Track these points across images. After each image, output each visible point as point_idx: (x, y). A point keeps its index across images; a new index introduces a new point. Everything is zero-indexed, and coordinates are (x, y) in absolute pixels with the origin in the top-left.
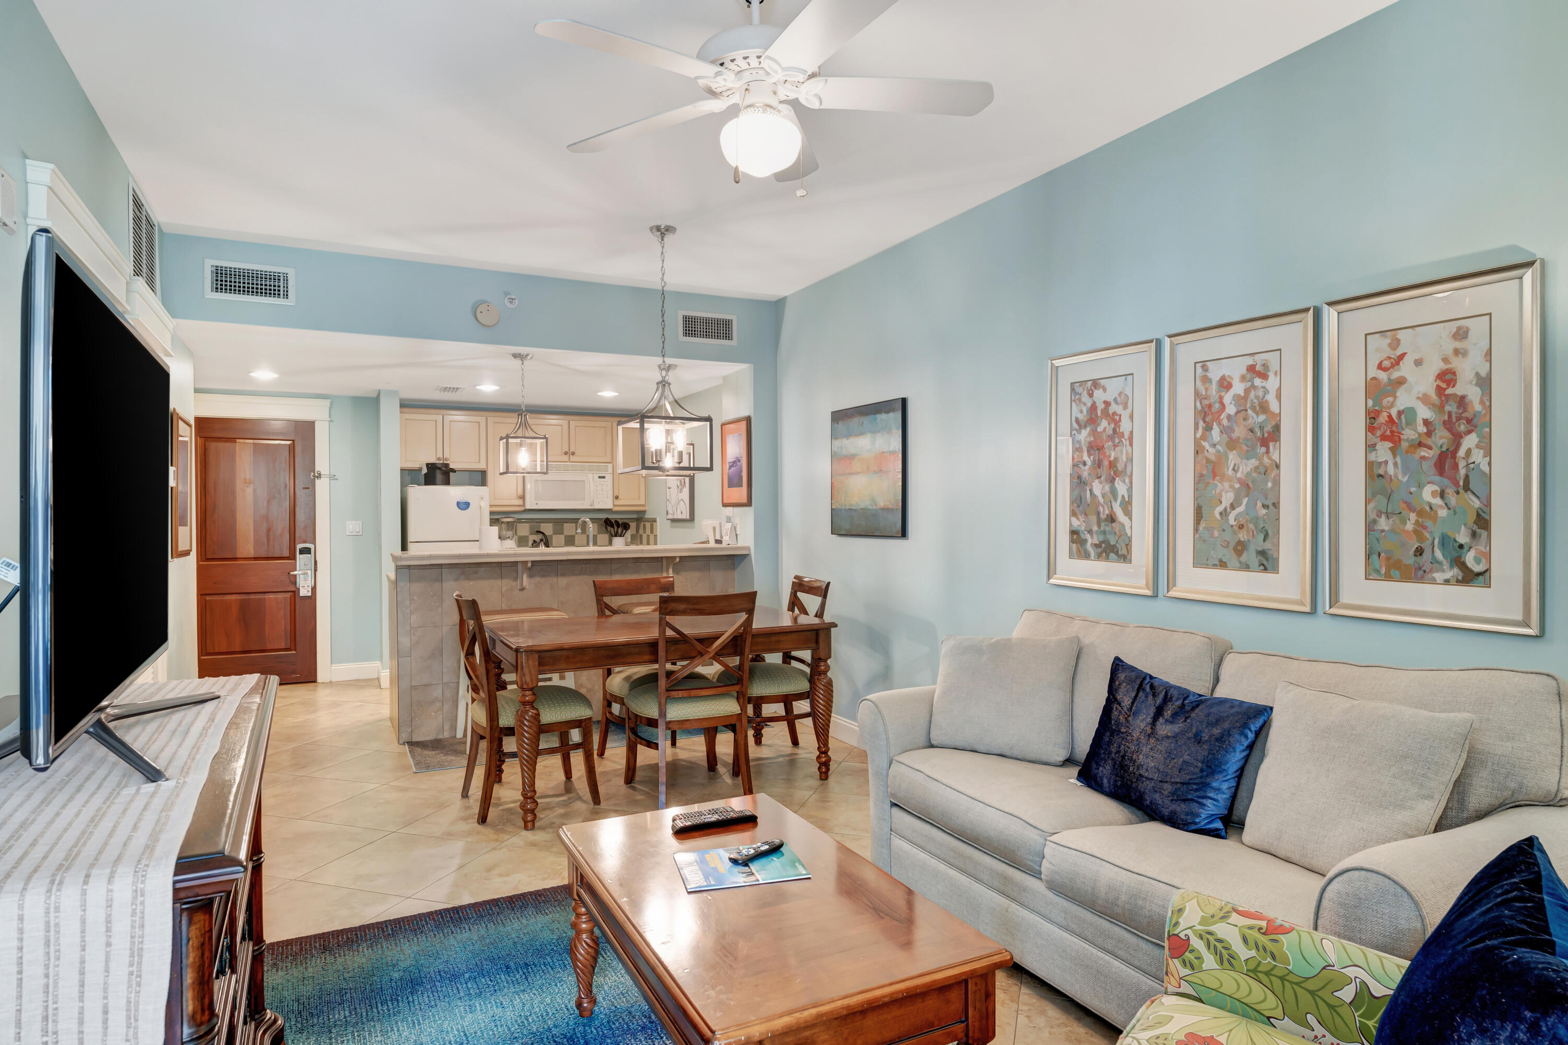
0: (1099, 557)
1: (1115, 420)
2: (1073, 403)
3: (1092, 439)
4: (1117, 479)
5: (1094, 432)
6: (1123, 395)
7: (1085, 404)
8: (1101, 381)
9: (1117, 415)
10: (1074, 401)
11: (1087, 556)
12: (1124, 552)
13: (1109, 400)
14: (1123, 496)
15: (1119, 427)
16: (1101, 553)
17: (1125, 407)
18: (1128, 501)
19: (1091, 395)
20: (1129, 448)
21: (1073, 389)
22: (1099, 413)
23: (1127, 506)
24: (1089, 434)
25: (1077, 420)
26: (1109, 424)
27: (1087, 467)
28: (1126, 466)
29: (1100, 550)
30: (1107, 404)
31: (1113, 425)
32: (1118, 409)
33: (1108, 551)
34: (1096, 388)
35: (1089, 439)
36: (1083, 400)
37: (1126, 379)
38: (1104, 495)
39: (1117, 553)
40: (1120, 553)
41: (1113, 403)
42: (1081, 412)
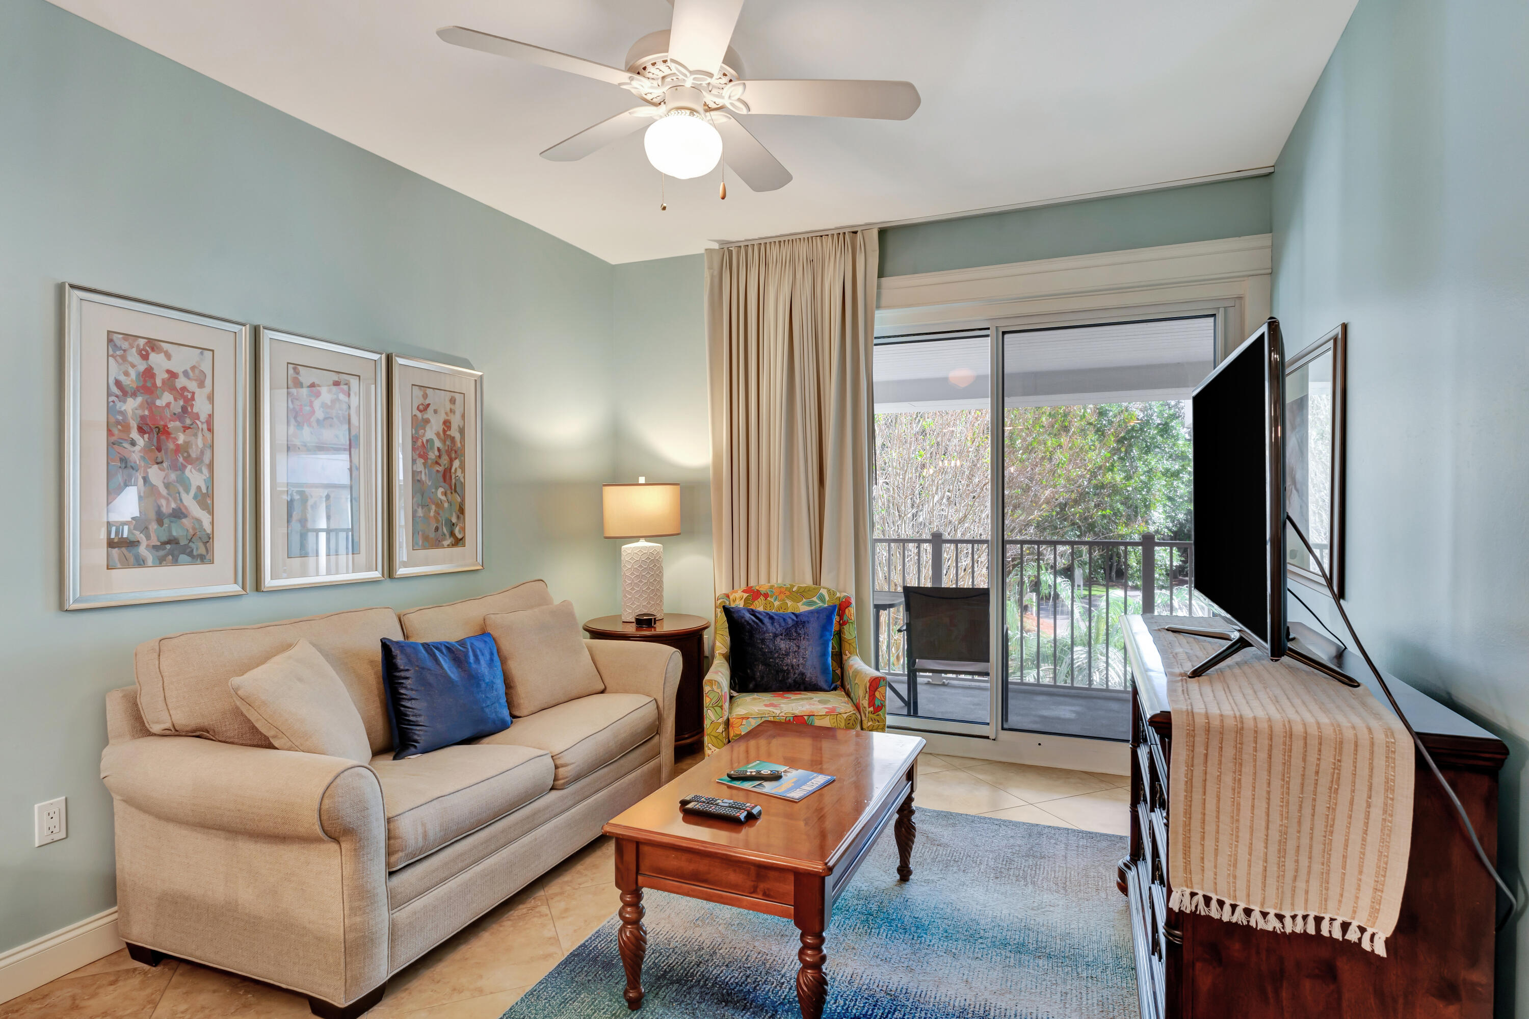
0: (161, 561)
1: (187, 399)
2: (110, 358)
3: (147, 413)
4: (189, 467)
5: (150, 405)
6: (197, 371)
7: (133, 366)
8: (162, 344)
9: (188, 391)
10: (112, 356)
11: (140, 563)
12: (202, 550)
13: (175, 370)
14: (199, 488)
15: (192, 406)
16: (167, 555)
17: (201, 385)
18: (207, 495)
19: (145, 357)
20: (208, 435)
21: (110, 341)
22: (159, 383)
23: (206, 499)
24: (141, 406)
25: (118, 383)
26: (175, 399)
27: (137, 448)
28: (202, 453)
29: (162, 553)
30: (173, 375)
31: (181, 403)
32: (192, 386)
33: (176, 552)
34: (153, 350)
35: (140, 412)
36: (130, 359)
37: (202, 353)
38: (167, 486)
39: (191, 554)
40: (195, 553)
41: (181, 375)
42: (126, 374)
